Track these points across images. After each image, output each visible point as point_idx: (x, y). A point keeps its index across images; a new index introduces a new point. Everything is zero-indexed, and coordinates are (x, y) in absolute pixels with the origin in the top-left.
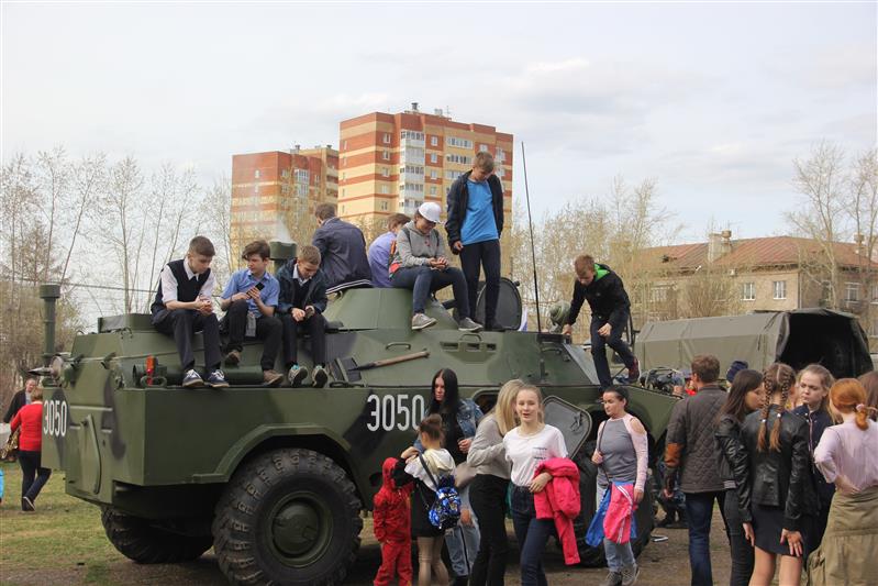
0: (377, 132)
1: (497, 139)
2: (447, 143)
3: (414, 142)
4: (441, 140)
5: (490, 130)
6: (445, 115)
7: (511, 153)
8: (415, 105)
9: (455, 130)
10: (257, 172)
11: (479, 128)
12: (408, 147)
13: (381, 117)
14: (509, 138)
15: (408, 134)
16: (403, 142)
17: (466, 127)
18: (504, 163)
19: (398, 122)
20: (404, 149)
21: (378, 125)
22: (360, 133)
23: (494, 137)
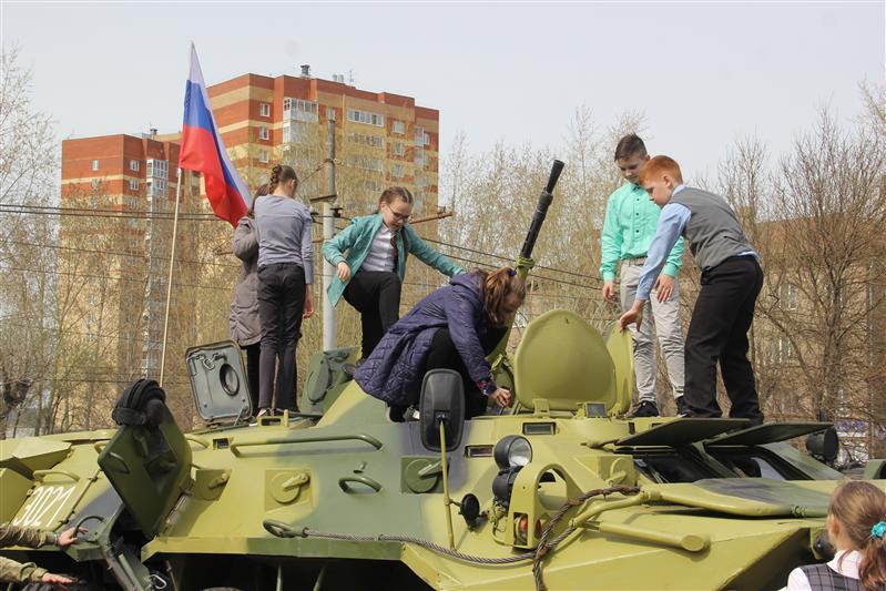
0: (251, 101)
1: (417, 116)
2: (348, 119)
3: (303, 116)
4: (339, 112)
5: (408, 102)
6: (347, 83)
7: (437, 134)
8: (306, 68)
9: (358, 101)
10: (96, 162)
11: (392, 99)
12: (293, 121)
13: (256, 81)
14: (433, 115)
15: (294, 104)
16: (287, 114)
17: (373, 97)
18: (426, 147)
19: (280, 87)
20: (288, 124)
21: (252, 92)
22: (230, 103)
23: (412, 111)
